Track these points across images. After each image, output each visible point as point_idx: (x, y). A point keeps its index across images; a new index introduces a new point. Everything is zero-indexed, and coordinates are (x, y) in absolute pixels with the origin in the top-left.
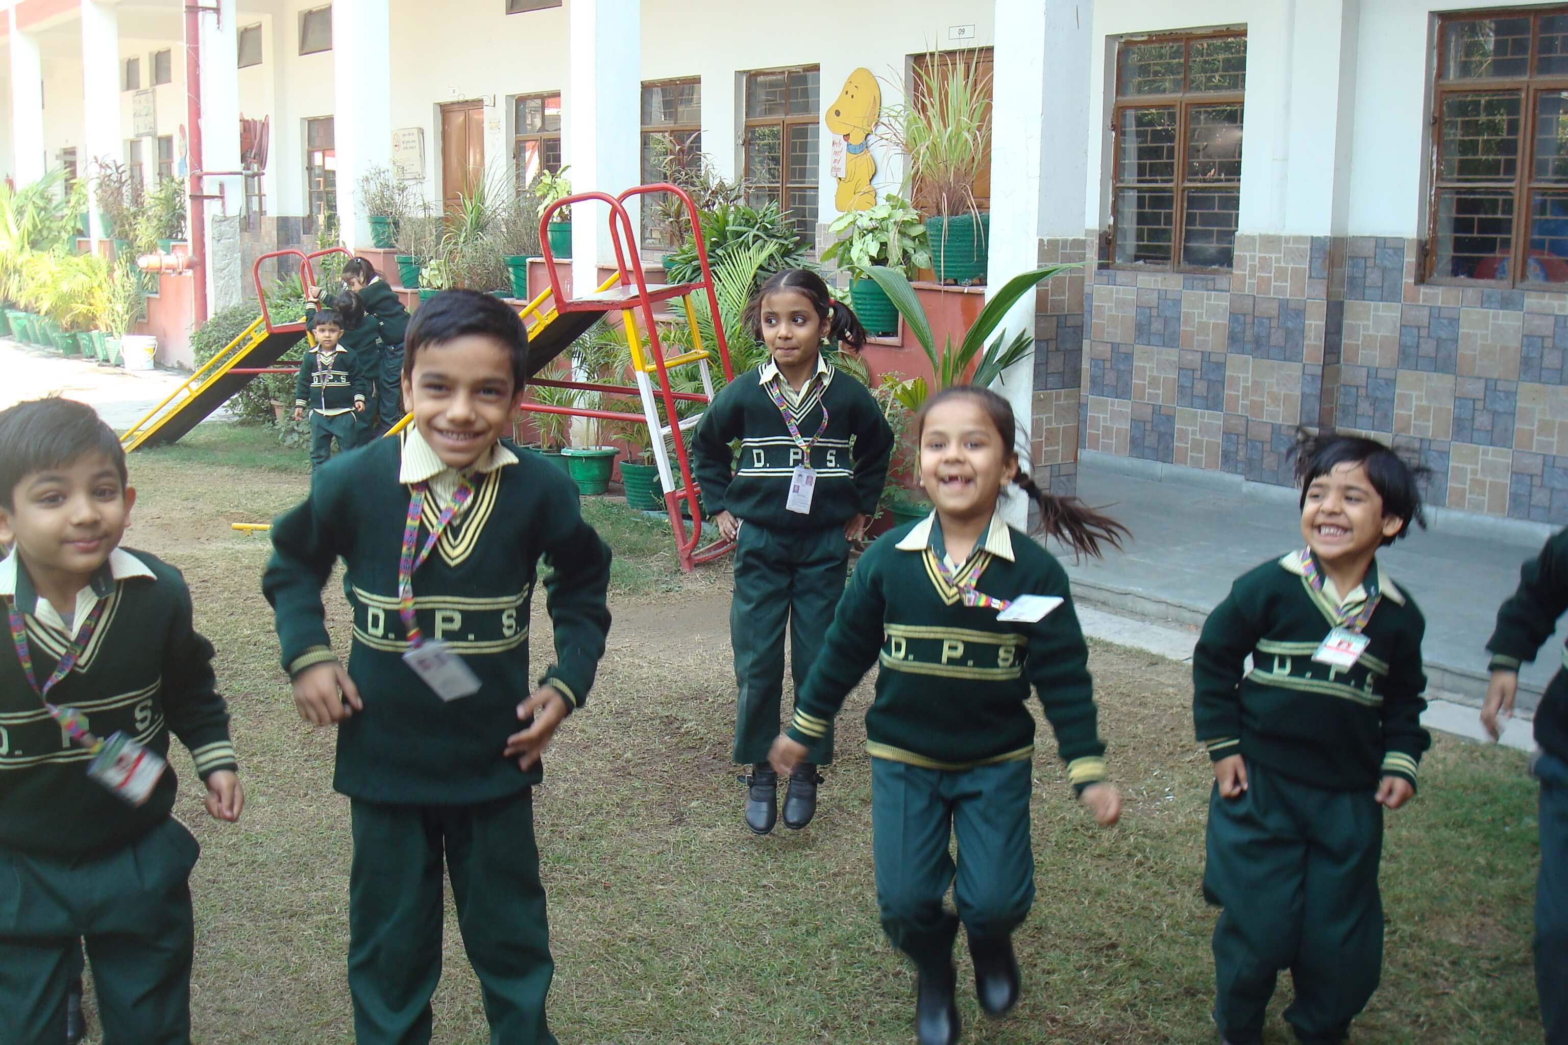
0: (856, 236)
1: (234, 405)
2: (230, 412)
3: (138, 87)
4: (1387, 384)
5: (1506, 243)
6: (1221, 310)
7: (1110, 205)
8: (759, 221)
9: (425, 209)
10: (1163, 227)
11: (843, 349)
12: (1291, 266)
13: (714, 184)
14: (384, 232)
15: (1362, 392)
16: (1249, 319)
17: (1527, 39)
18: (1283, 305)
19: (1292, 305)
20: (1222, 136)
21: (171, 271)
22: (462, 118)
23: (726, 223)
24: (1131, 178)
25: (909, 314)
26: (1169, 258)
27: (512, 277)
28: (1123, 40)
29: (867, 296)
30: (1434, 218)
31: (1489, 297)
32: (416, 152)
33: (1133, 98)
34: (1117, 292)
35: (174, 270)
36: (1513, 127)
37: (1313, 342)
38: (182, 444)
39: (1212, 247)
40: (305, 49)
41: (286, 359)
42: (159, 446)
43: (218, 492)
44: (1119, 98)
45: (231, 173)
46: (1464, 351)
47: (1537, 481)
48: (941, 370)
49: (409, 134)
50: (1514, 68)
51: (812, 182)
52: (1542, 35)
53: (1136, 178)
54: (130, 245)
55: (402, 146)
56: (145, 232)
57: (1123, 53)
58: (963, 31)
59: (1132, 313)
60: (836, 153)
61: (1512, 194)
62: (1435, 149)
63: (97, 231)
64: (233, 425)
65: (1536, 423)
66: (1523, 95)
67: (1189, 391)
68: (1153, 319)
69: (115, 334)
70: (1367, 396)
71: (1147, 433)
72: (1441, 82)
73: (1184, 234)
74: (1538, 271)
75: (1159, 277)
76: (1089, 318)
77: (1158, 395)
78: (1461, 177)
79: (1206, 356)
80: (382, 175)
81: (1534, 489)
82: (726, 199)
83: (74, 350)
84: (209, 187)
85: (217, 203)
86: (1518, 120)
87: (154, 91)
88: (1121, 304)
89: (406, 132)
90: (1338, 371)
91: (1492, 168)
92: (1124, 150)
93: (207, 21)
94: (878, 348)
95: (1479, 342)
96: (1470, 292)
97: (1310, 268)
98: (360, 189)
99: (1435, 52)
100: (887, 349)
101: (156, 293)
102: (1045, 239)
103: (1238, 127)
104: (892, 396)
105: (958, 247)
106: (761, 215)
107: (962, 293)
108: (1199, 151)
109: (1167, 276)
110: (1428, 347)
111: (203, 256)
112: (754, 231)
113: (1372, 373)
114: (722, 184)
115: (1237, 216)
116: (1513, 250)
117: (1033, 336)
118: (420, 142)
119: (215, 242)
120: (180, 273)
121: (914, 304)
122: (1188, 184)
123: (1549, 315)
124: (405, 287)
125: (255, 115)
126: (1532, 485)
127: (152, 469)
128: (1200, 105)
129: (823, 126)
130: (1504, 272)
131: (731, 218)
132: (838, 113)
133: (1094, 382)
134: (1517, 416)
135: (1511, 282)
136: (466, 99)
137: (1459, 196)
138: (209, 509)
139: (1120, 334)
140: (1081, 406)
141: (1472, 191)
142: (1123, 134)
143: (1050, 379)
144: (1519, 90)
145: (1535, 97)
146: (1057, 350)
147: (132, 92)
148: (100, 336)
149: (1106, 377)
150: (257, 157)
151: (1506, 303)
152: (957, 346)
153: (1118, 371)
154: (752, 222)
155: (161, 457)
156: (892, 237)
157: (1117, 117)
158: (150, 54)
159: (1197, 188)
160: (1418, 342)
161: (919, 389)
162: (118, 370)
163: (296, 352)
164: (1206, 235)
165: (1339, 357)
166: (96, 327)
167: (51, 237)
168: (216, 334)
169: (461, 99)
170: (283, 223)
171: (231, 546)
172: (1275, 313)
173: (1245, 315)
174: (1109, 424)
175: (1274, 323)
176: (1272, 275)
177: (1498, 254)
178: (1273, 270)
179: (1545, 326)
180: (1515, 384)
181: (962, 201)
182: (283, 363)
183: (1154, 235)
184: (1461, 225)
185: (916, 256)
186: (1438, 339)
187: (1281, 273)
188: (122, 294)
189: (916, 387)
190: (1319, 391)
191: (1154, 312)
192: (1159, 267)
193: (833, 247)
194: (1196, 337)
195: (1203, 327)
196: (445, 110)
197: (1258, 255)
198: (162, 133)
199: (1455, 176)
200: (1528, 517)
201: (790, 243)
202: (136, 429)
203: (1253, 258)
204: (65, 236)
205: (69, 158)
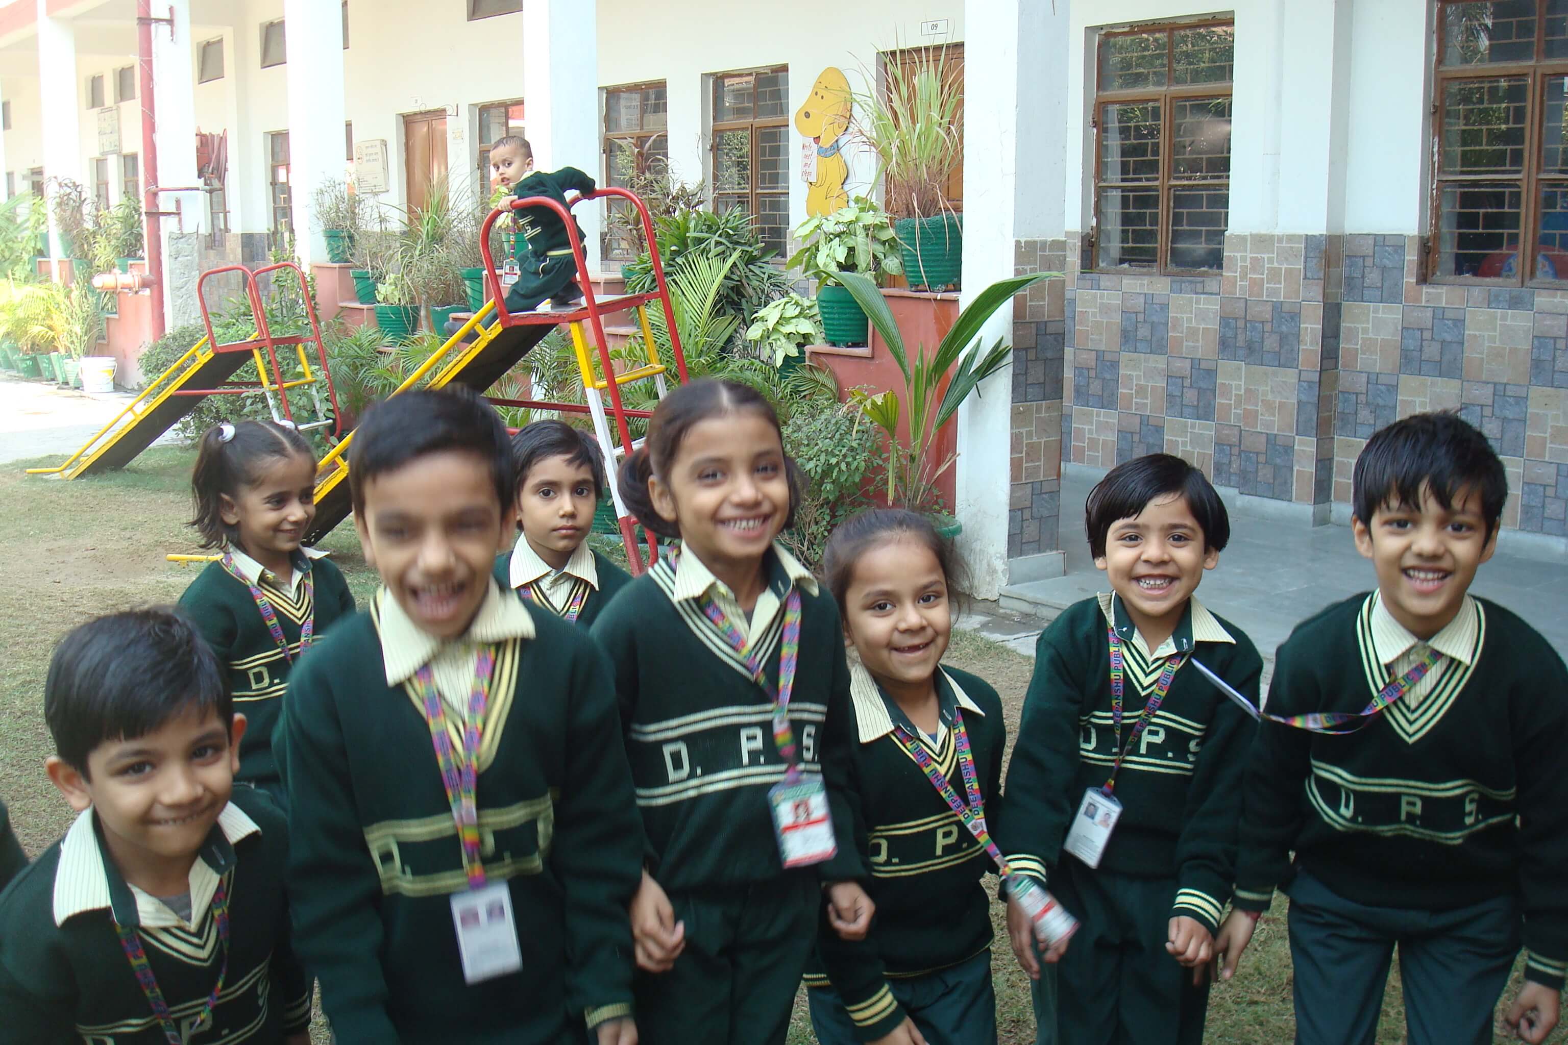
0: (822, 242)
1: (185, 428)
2: (181, 435)
3: (103, 105)
4: (1388, 390)
5: (1514, 238)
6: (1211, 315)
7: (1093, 206)
8: (722, 227)
9: (381, 222)
10: (1148, 227)
11: (811, 361)
12: (1284, 266)
13: (674, 189)
14: (338, 247)
15: (1362, 398)
16: (1241, 324)
17: (1533, 21)
18: (1277, 307)
19: (1286, 308)
20: (1210, 130)
21: (127, 291)
22: (425, 129)
23: (687, 229)
24: (1114, 177)
25: (879, 322)
26: (1156, 261)
27: (469, 291)
28: (1103, 32)
29: (835, 305)
30: (1437, 214)
31: (1497, 296)
32: (379, 166)
33: (1117, 92)
34: (1102, 297)
35: (130, 289)
36: (1520, 115)
37: (1308, 347)
38: (128, 470)
39: (1200, 247)
40: (267, 62)
41: (236, 380)
42: (103, 473)
43: (158, 521)
44: (1100, 93)
45: (187, 189)
46: (1470, 353)
47: (1550, 492)
48: (913, 382)
49: (372, 146)
50: (1518, 52)
51: (783, 188)
52: (1549, 17)
53: (1120, 177)
54: (90, 265)
55: (365, 158)
56: (103, 251)
57: (1103, 46)
58: (936, 26)
59: (1117, 318)
60: (806, 156)
61: (1519, 187)
62: (1436, 139)
63: (57, 251)
64: (185, 449)
65: (1549, 430)
66: (1530, 81)
67: (1178, 400)
68: (1139, 325)
69: (74, 356)
70: (1367, 404)
71: (1135, 445)
72: (1443, 68)
73: (1170, 235)
74: (1547, 269)
75: (1146, 280)
76: (1072, 324)
77: (1146, 404)
78: (1465, 169)
79: (1195, 363)
80: (338, 187)
81: (1548, 501)
82: (688, 205)
83: (35, 372)
84: (165, 203)
85: (174, 220)
86: (1524, 107)
87: (118, 108)
88: (1105, 309)
89: (368, 144)
90: (1337, 378)
91: (1497, 159)
92: (1106, 146)
93: (160, 33)
94: (847, 359)
95: (1487, 344)
96: (1476, 291)
97: (1305, 268)
98: (314, 202)
99: (1435, 37)
100: (857, 360)
101: (116, 313)
102: (1023, 240)
103: (1226, 121)
104: (861, 410)
105: (931, 250)
106: (724, 221)
107: (935, 300)
108: (1185, 147)
109: (1154, 279)
110: (1432, 351)
111: (159, 274)
112: (716, 238)
113: (1373, 379)
114: (683, 189)
115: (1227, 214)
116: (1521, 246)
117: (1011, 345)
118: (382, 153)
119: (172, 260)
120: (136, 292)
121: (885, 311)
122: (1174, 182)
123: (1561, 315)
124: (362, 303)
125: (212, 128)
126: (1545, 496)
127: (94, 497)
128: (1187, 99)
129: (793, 130)
130: (1510, 270)
131: (692, 225)
132: (807, 115)
133: (1078, 391)
134: (1528, 422)
135: (1520, 280)
136: (428, 108)
137: (1462, 190)
138: (149, 539)
139: (1105, 341)
140: (1063, 419)
141: (1475, 183)
142: (1105, 130)
143: (1030, 390)
144: (1525, 75)
145: (1542, 83)
146: (1037, 359)
147: (96, 110)
148: (59, 359)
149: (1092, 386)
150: (215, 172)
151: (1515, 303)
152: (931, 356)
153: (1104, 379)
154: (715, 228)
155: (105, 483)
156: (860, 241)
157: (1099, 111)
158: (114, 70)
159: (1184, 186)
160: (1422, 345)
161: (889, 403)
162: (77, 393)
163: (247, 372)
164: (1195, 235)
165: (1337, 363)
166: (56, 349)
167: (13, 257)
168: (164, 356)
169: (423, 109)
170: (248, 240)
171: (164, 579)
172: (1268, 316)
173: (1236, 319)
174: (1094, 436)
175: (1268, 327)
176: (1265, 276)
177: (1504, 251)
178: (1266, 272)
179: (1556, 326)
180: (1525, 389)
181: (935, 202)
182: (233, 384)
183: (1139, 236)
184: (1465, 221)
185: (886, 261)
186: (1443, 342)
187: (1274, 274)
188: (80, 315)
189: (886, 402)
190: (1316, 399)
191: (1141, 318)
192: (1145, 270)
193: (799, 253)
194: (1185, 344)
195: (1193, 332)
196: (408, 121)
197: (1249, 255)
198: (127, 150)
199: (1458, 168)
200: (1541, 530)
201: (755, 251)
202: (80, 456)
203: (1244, 259)
204: (26, 257)
205: (36, 178)
